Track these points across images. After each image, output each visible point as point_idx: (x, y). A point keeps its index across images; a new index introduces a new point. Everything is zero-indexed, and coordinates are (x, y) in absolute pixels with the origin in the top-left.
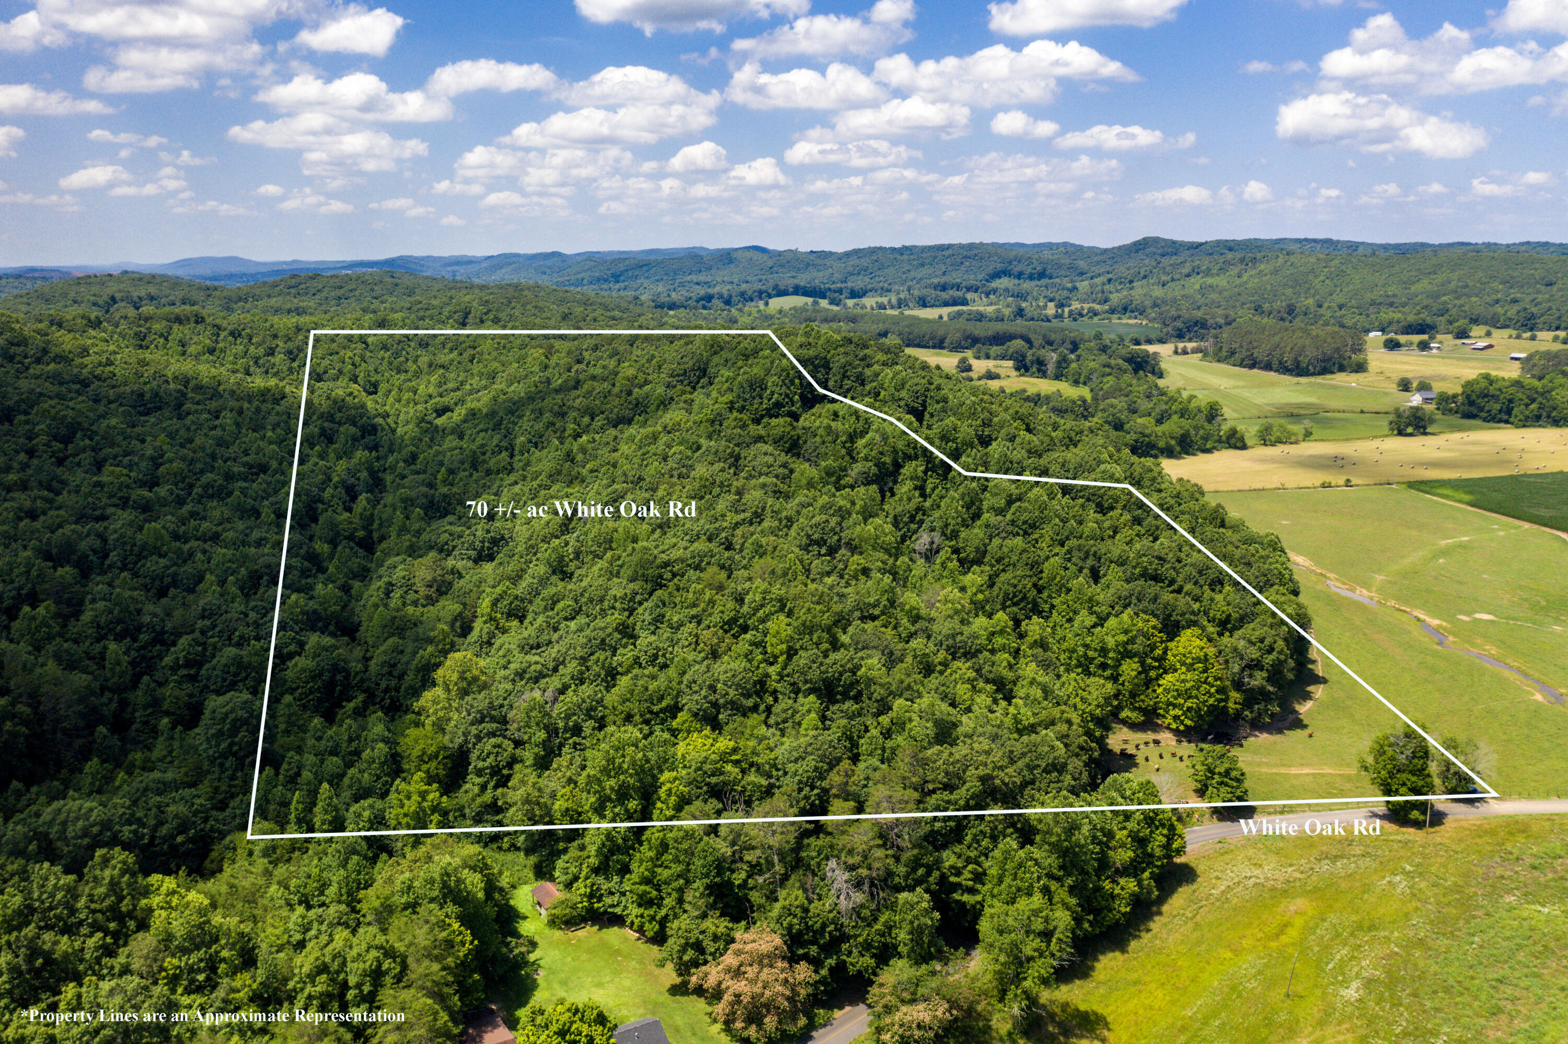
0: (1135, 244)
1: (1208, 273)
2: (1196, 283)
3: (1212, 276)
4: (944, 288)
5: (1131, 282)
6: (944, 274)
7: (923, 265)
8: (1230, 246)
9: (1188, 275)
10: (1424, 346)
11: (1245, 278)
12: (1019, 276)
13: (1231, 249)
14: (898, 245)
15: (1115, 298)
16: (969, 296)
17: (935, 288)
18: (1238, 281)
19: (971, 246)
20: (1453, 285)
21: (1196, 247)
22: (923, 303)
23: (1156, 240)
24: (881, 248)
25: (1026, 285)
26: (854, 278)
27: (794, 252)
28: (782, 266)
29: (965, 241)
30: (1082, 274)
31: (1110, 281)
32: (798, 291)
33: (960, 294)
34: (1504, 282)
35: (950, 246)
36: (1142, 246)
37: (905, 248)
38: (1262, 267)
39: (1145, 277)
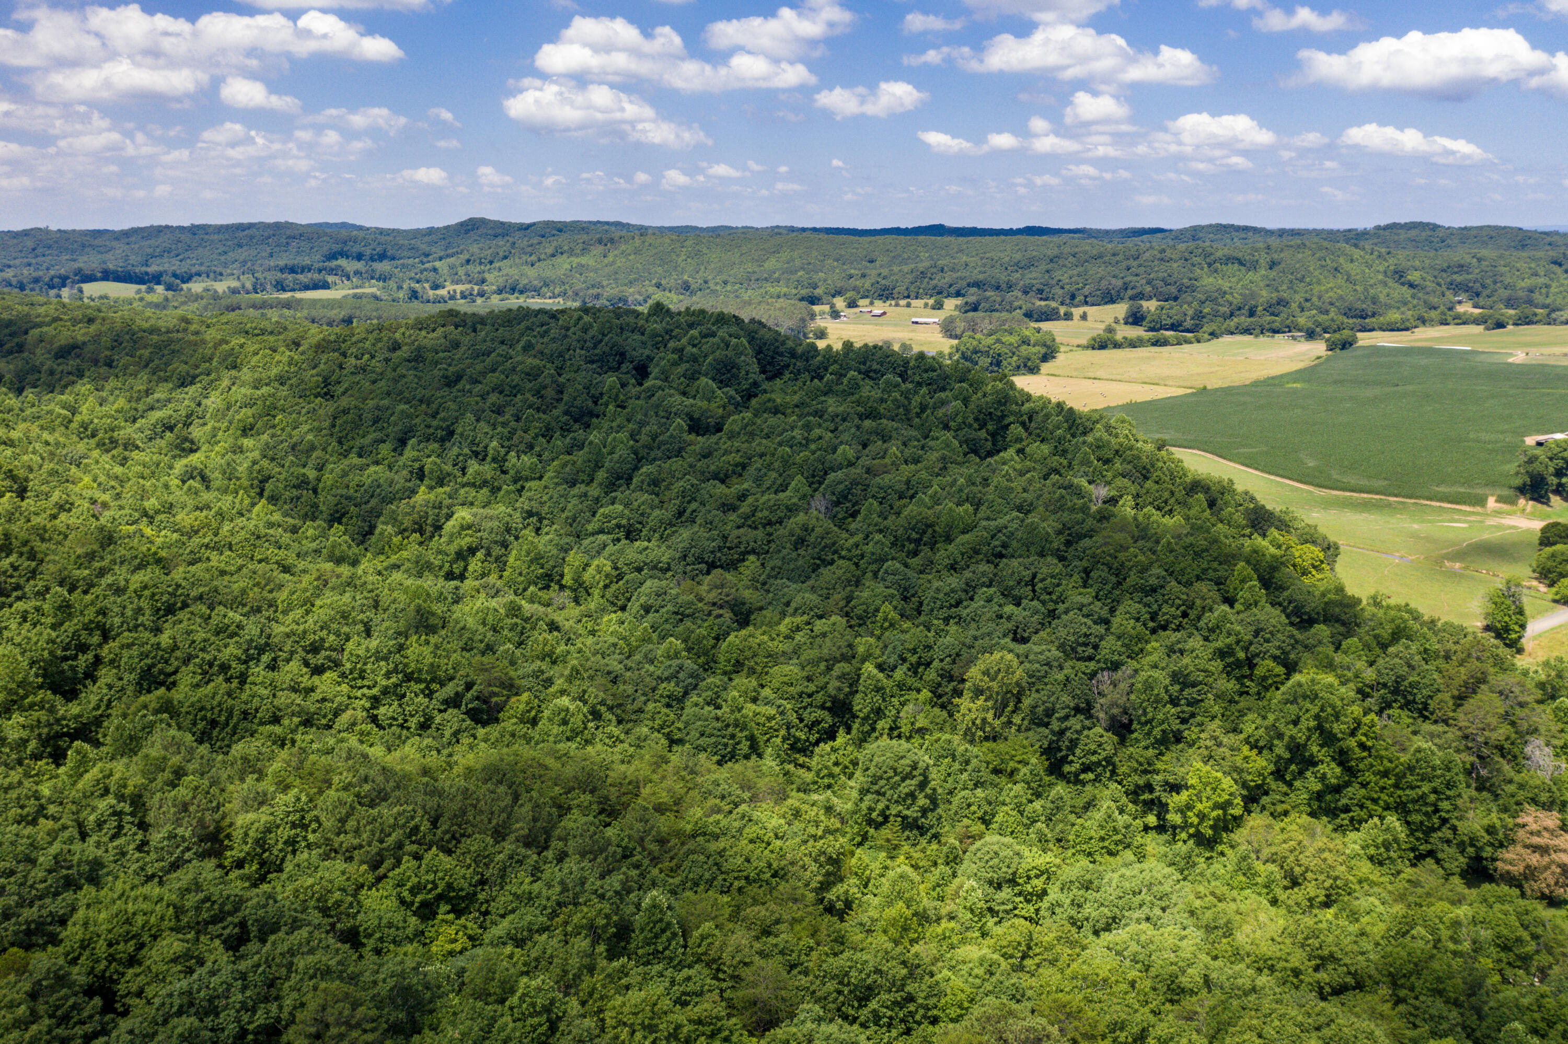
0: (462, 224)
1: (571, 253)
2: (564, 264)
3: (577, 256)
4: (292, 270)
5: (491, 262)
6: (271, 255)
7: (240, 246)
8: (560, 228)
9: (553, 255)
10: (835, 315)
11: (610, 258)
12: (359, 257)
13: (560, 231)
14: (186, 224)
15: (494, 279)
16: (330, 279)
17: (282, 270)
18: (606, 261)
19: (277, 226)
20: (798, 263)
21: (525, 228)
22: (281, 286)
23: (483, 221)
24: (167, 227)
25: (384, 267)
26: (158, 261)
27: (46, 231)
28: (49, 247)
29: (271, 220)
30: (427, 255)
31: (468, 261)
32: (107, 276)
33: (316, 276)
34: (837, 260)
35: (251, 226)
36: (471, 227)
37: (193, 226)
38: (623, 247)
39: (505, 257)
